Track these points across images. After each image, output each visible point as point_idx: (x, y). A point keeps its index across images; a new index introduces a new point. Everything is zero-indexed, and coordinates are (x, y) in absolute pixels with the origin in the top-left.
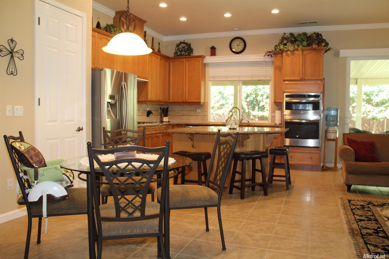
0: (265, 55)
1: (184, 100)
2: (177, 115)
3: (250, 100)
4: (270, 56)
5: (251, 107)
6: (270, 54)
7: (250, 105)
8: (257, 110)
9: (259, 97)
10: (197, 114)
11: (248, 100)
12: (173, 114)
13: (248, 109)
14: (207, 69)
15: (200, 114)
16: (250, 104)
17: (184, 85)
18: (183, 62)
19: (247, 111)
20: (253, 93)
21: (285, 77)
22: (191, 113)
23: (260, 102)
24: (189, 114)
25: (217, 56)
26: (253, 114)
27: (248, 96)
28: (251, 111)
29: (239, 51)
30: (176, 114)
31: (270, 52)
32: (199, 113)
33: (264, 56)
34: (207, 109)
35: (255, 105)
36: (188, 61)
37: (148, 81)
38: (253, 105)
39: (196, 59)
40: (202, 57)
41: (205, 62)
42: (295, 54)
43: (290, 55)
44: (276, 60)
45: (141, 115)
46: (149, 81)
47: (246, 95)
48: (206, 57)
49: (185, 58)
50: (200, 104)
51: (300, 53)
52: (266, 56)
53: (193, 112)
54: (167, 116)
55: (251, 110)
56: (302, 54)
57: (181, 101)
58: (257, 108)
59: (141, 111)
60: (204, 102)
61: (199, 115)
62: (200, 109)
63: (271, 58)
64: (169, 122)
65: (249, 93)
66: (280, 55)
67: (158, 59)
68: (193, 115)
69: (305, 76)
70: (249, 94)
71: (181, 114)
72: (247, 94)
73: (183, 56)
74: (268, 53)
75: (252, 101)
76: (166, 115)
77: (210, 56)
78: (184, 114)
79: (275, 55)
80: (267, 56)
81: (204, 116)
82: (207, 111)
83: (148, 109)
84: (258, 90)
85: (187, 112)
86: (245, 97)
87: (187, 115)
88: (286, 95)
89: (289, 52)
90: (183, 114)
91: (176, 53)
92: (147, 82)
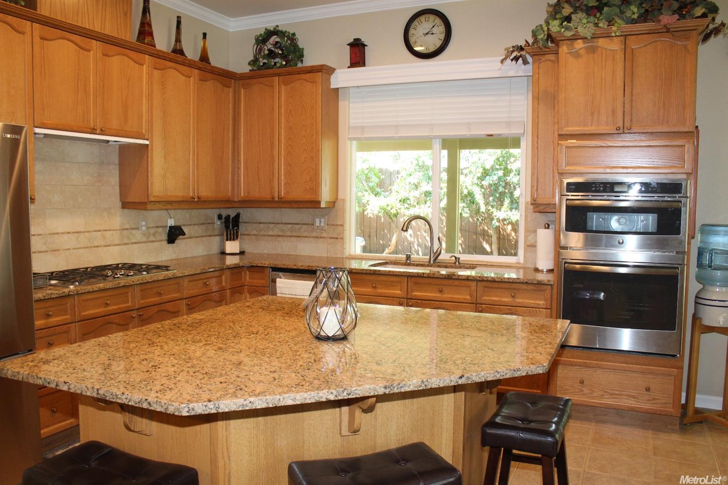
0: (505, 59)
1: (276, 195)
2: (265, 235)
3: (491, 182)
4: (520, 61)
5: (494, 200)
6: (521, 56)
7: (492, 196)
8: (508, 207)
9: (512, 175)
10: (314, 234)
11: (485, 183)
12: (254, 232)
13: (487, 204)
14: (342, 104)
15: (324, 235)
16: (493, 193)
17: (276, 153)
18: (272, 86)
19: (483, 209)
20: (498, 167)
21: (568, 126)
22: (300, 229)
23: (515, 188)
24: (295, 234)
25: (369, 66)
26: (497, 217)
27: (486, 173)
28: (494, 210)
29: (432, 49)
30: (263, 233)
31: (521, 49)
32: (322, 229)
33: (502, 62)
34: (344, 218)
35: (502, 194)
36: (285, 85)
37: (147, 142)
38: (498, 195)
39: (308, 76)
40: (326, 71)
41: (333, 86)
42: (599, 49)
43: (582, 52)
44: (538, 73)
45: (144, 239)
46: (152, 142)
47: (481, 170)
48: (337, 71)
49: (279, 75)
50: (318, 206)
51: (615, 45)
52: (509, 61)
53: (304, 226)
54: (237, 238)
55: (492, 207)
56: (623, 47)
57: (268, 197)
58: (507, 201)
59: (144, 228)
60: (334, 200)
61: (321, 238)
62: (323, 220)
63: (523, 67)
64: (242, 253)
65: (488, 167)
66: (552, 57)
67: (192, 78)
68: (306, 237)
69: (631, 120)
70: (488, 170)
71: (276, 232)
72: (484, 169)
73: (275, 70)
74: (513, 52)
75: (497, 184)
76: (233, 237)
77: (349, 67)
78: (282, 231)
79: (536, 57)
80: (512, 60)
81: (334, 238)
82: (342, 225)
83: (171, 222)
84: (512, 159)
85: (290, 226)
86: (479, 175)
87: (290, 234)
88: (569, 184)
89: (579, 45)
90: (281, 233)
91: (254, 62)
92: (147, 145)
